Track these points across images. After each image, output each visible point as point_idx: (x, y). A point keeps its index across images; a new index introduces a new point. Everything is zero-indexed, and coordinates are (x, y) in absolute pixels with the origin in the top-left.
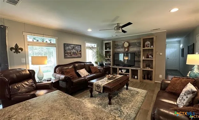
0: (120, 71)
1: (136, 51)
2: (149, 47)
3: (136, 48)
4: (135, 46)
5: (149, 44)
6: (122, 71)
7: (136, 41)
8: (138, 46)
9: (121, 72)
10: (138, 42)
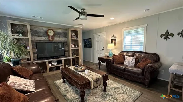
0: (50, 65)
1: (62, 41)
2: (75, 38)
3: (62, 38)
4: (60, 36)
5: (75, 36)
6: (53, 63)
7: (61, 31)
8: (63, 36)
9: (52, 65)
10: (63, 32)
